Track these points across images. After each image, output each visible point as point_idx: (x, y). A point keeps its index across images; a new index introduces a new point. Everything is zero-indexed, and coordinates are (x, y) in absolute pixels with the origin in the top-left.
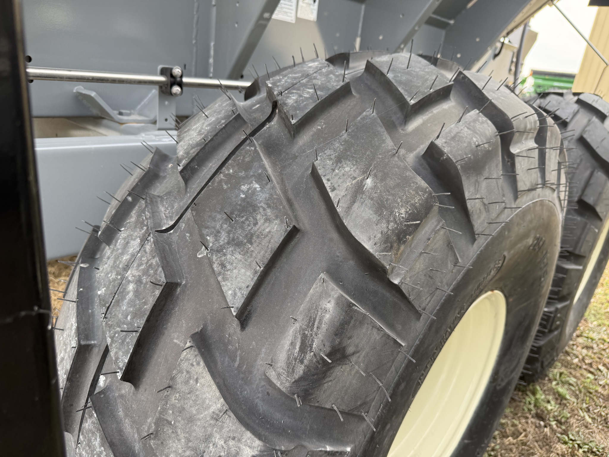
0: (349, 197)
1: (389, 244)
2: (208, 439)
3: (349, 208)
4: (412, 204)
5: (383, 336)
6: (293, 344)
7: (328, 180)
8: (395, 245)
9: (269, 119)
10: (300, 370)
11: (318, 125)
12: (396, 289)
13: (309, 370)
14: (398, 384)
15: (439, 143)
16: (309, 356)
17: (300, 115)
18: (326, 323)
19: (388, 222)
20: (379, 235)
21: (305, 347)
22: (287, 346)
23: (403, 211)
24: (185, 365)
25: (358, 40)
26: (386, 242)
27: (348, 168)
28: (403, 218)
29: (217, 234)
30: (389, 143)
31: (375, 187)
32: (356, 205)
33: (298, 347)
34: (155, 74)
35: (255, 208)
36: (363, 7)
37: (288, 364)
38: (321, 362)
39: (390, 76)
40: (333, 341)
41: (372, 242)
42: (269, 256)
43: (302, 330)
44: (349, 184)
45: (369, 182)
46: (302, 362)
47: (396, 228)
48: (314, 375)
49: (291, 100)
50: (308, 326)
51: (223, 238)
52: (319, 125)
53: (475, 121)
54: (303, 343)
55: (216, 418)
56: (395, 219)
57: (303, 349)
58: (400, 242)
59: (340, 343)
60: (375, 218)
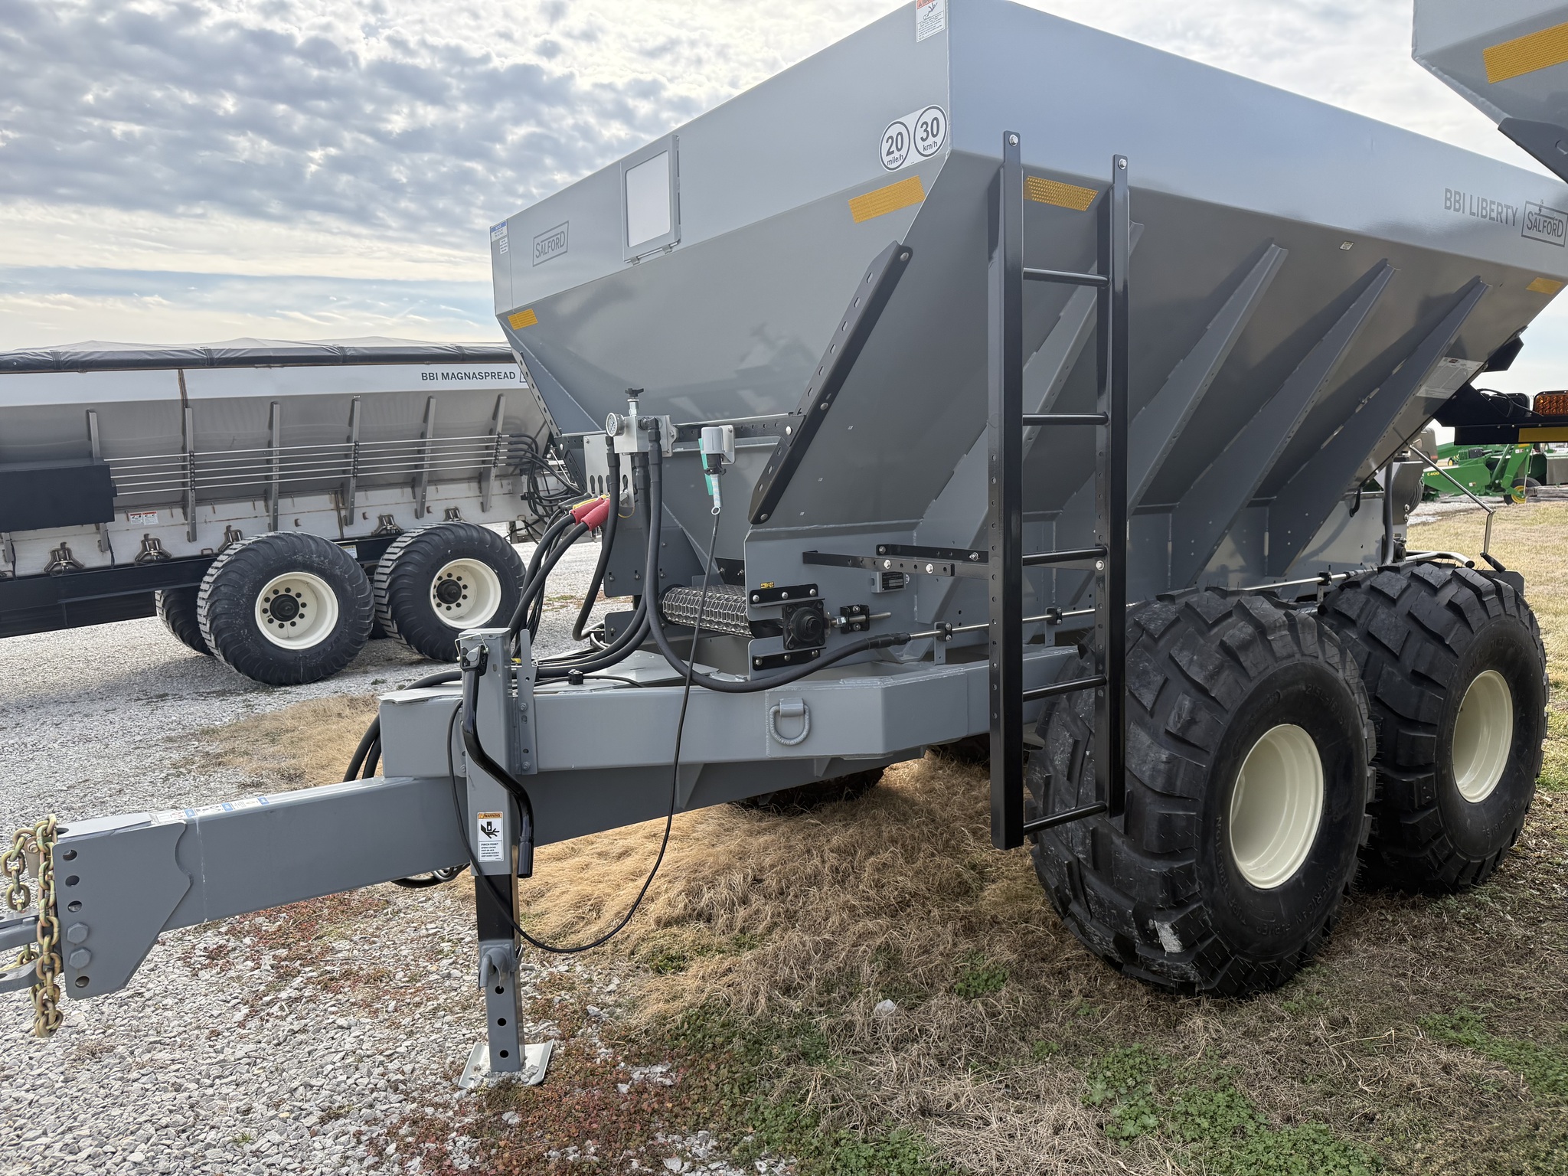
0: (1188, 664)
2: (1147, 755)
3: (1188, 668)
4: (1216, 664)
7: (1177, 658)
9: (1141, 636)
10: (1179, 725)
12: (1214, 699)
14: (1222, 743)
15: (1224, 639)
17: (1159, 633)
19: (1206, 671)
21: (1179, 717)
23: (1212, 666)
24: (1132, 731)
25: (1170, 544)
27: (1185, 653)
28: (1213, 669)
29: (1134, 684)
30: (1202, 641)
31: (1199, 659)
32: (1192, 666)
34: (1043, 614)
35: (1148, 673)
36: (1171, 515)
39: (1198, 610)
42: (1159, 688)
44: (1187, 659)
45: (1195, 657)
47: (1211, 673)
49: (1152, 626)
51: (1137, 685)
52: (1167, 637)
53: (1243, 627)
55: (1149, 747)
56: (1209, 670)
57: (1179, 718)
60: (1200, 670)
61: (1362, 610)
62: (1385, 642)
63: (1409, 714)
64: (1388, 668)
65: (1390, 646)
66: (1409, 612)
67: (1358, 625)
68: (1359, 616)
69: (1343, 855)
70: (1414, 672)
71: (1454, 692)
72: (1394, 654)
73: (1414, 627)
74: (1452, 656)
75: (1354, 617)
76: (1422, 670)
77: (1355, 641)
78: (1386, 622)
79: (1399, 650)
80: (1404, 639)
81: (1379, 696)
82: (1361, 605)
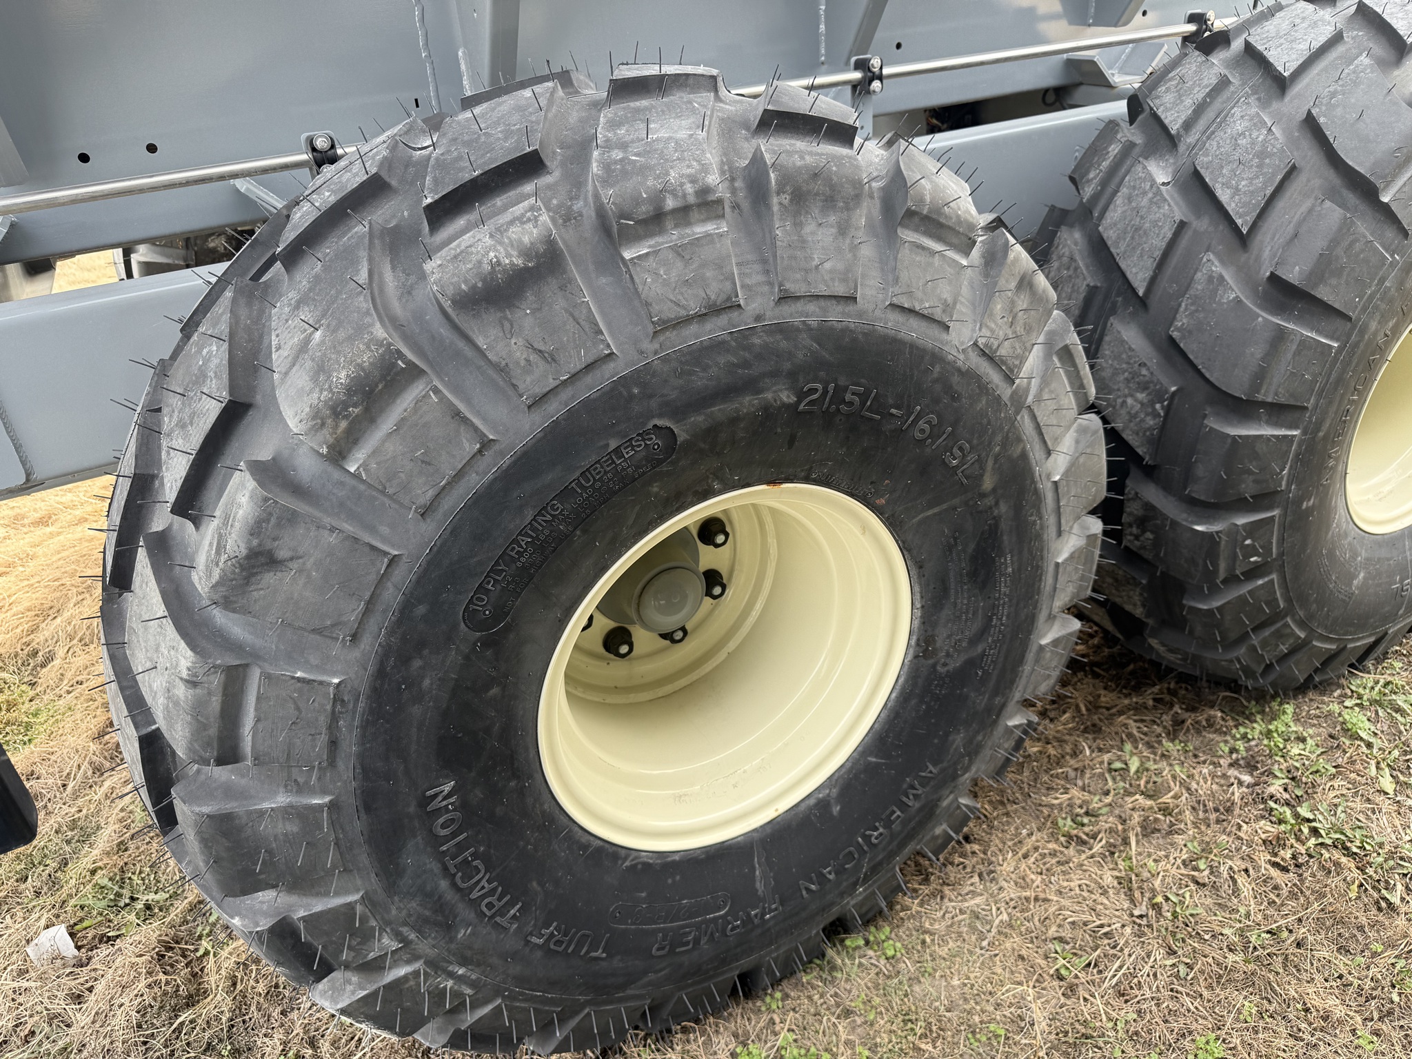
0: (290, 358)
1: (319, 421)
3: (287, 373)
4: (358, 365)
5: (343, 540)
6: (211, 544)
7: (277, 336)
8: (329, 421)
10: (216, 574)
11: (328, 248)
13: (225, 575)
16: (224, 557)
18: (239, 521)
19: (321, 391)
20: (308, 409)
21: (220, 548)
22: (206, 548)
23: (343, 374)
26: (314, 418)
28: (341, 384)
31: (323, 342)
32: (295, 369)
33: (214, 548)
37: (207, 566)
38: (237, 565)
40: (249, 541)
41: (297, 419)
42: (201, 440)
43: (219, 528)
44: (296, 339)
45: (318, 336)
46: (217, 565)
47: (331, 399)
48: (232, 580)
50: (223, 524)
51: (175, 419)
54: (219, 543)
56: (330, 387)
57: (218, 553)
58: (337, 417)
59: (260, 545)
60: (310, 385)
61: (1200, 109)
62: (1223, 195)
63: (1237, 384)
64: (1213, 264)
65: (1231, 208)
66: (1309, 113)
67: (1182, 148)
68: (1188, 125)
69: (958, 740)
70: (1274, 279)
71: (1373, 325)
72: (1235, 229)
73: (1309, 157)
74: (1390, 233)
75: (1174, 128)
76: (1294, 274)
77: (1158, 193)
78: (1242, 142)
79: (1250, 219)
80: (1269, 192)
81: (1175, 335)
82: (1201, 96)
